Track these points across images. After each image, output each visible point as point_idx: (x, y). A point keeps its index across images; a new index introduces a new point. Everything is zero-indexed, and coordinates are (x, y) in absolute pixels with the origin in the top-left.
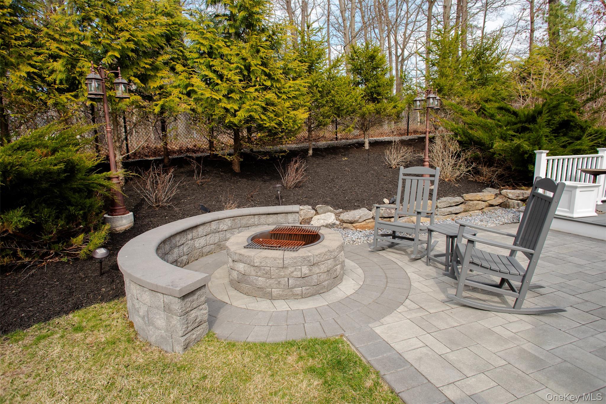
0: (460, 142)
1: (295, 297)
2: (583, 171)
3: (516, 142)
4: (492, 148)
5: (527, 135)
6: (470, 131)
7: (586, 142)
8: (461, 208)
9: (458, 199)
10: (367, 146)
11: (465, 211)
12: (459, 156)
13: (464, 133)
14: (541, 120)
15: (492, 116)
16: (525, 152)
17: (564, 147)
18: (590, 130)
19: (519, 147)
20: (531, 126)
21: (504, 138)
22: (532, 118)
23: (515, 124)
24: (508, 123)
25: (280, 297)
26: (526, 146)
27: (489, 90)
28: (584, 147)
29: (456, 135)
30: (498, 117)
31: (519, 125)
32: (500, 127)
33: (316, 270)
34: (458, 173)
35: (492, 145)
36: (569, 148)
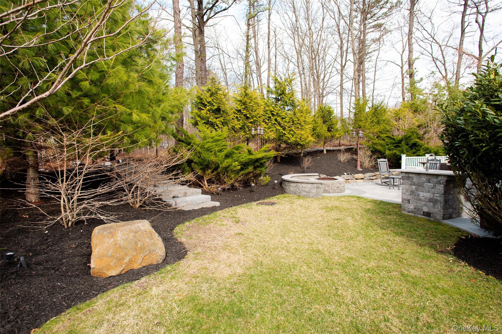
0: (372, 151)
1: (336, 192)
2: (420, 163)
3: (394, 151)
4: (385, 154)
5: (399, 149)
6: (376, 147)
7: (422, 152)
8: (374, 178)
9: (373, 174)
10: (325, 152)
11: (376, 179)
12: (371, 157)
13: (373, 147)
14: (403, 143)
15: (384, 140)
16: (398, 155)
17: (414, 153)
18: (423, 147)
19: (395, 153)
20: (400, 145)
21: (389, 150)
22: (400, 141)
23: (394, 144)
24: (391, 143)
25: (332, 193)
26: (398, 153)
27: (381, 127)
28: (421, 154)
29: (370, 148)
30: (387, 141)
31: (395, 145)
32: (388, 145)
33: (341, 185)
34: (371, 164)
35: (385, 152)
36: (416, 154)
